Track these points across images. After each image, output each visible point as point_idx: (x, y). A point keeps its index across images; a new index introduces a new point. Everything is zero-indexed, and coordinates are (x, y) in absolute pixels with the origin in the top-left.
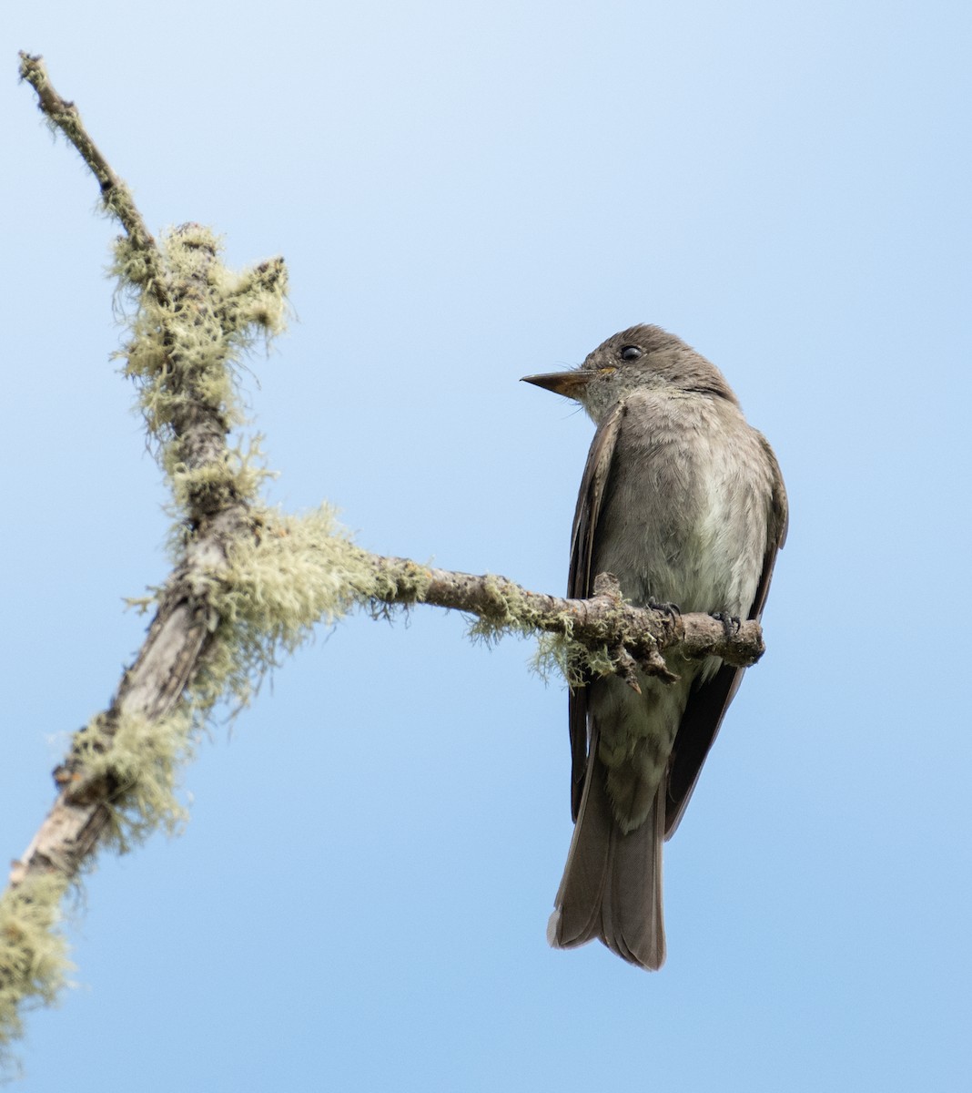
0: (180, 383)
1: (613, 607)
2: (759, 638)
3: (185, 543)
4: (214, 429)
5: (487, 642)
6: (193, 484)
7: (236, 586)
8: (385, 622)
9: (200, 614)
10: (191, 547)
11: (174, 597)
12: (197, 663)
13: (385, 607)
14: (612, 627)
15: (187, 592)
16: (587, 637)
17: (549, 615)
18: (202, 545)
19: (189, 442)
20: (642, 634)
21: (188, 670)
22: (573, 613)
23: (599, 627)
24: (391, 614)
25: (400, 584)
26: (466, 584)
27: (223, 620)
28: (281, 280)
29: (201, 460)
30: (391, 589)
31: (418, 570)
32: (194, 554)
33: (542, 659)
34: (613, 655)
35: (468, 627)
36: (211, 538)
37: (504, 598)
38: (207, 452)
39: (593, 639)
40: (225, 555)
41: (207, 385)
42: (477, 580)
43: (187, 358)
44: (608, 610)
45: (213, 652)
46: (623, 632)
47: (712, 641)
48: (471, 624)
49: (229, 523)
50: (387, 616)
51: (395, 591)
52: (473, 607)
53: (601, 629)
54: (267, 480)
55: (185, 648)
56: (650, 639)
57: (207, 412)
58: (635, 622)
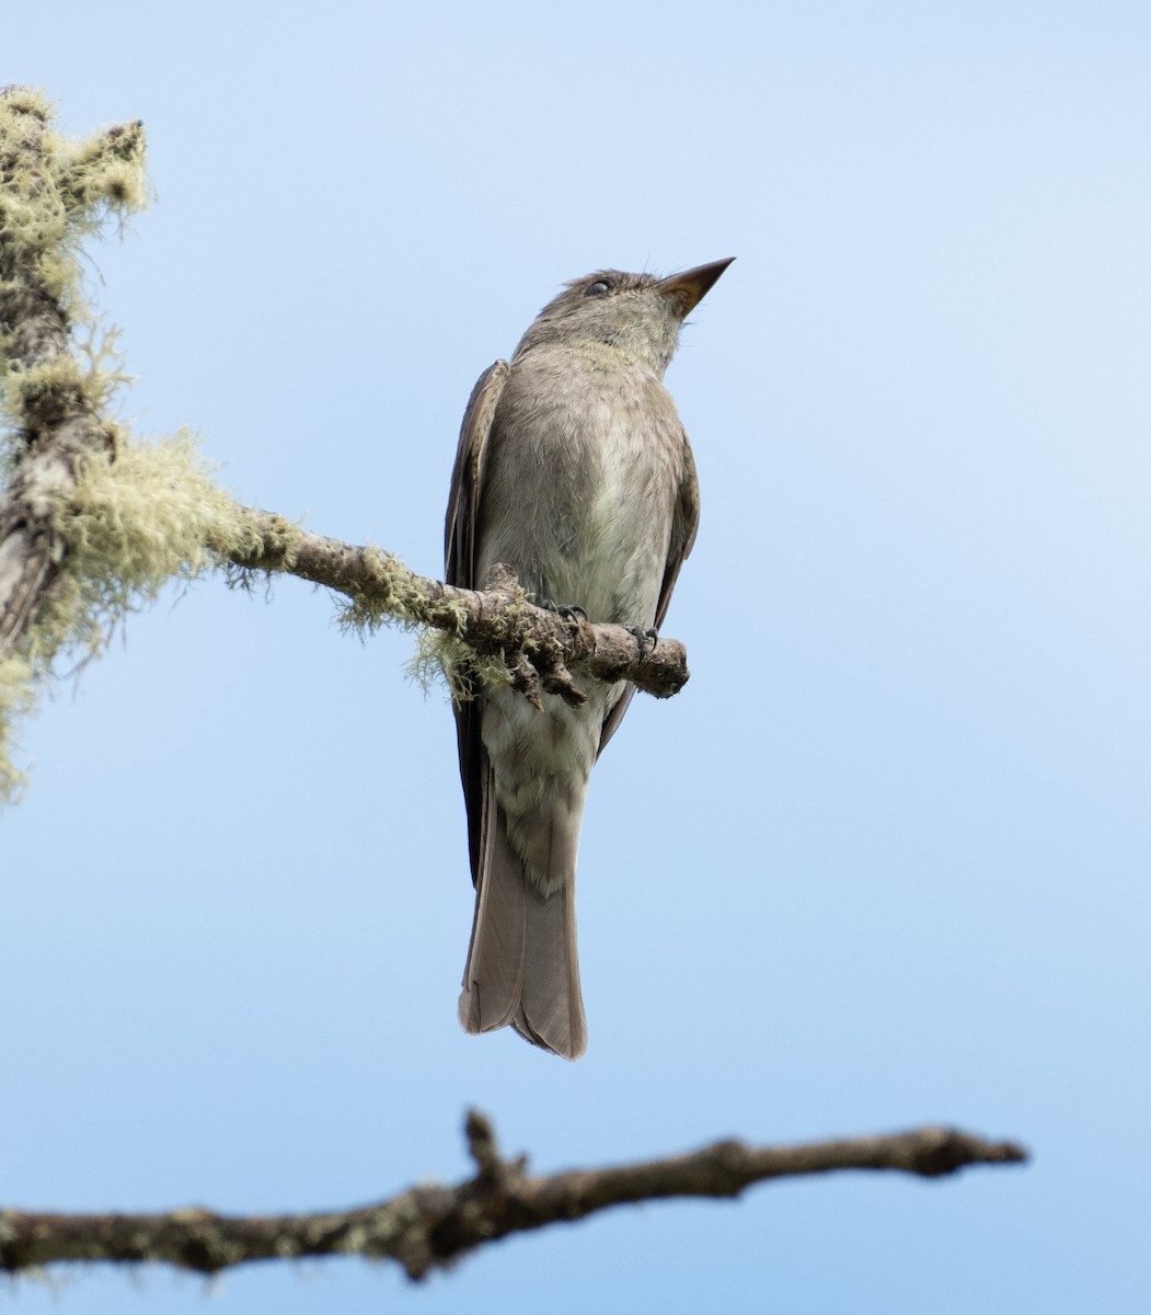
0: (10, 269)
1: (513, 601)
2: (683, 660)
3: (18, 459)
4: (55, 323)
5: (360, 633)
6: (31, 386)
7: (86, 509)
8: (244, 592)
9: (41, 540)
10: (27, 464)
11: (8, 519)
12: (38, 598)
13: (244, 573)
14: (512, 626)
15: (24, 514)
16: (480, 638)
17: (438, 602)
18: (42, 460)
19: (23, 337)
20: (546, 639)
21: (28, 605)
22: (466, 605)
23: (497, 624)
24: (250, 581)
25: (268, 542)
26: (342, 553)
27: (69, 550)
28: (140, 147)
29: (40, 357)
30: (256, 547)
31: (289, 526)
32: (31, 470)
33: (422, 663)
34: (511, 663)
35: (339, 612)
36: (52, 452)
37: (387, 575)
38: (47, 349)
39: (488, 640)
40: (72, 471)
41: (47, 269)
42: (355, 549)
43: (21, 238)
44: (508, 604)
45: (57, 587)
46: (525, 634)
47: (627, 659)
48: (342, 608)
49: (76, 434)
50: (246, 585)
51: (261, 550)
52: (348, 584)
53: (499, 627)
54: (122, 385)
55: (24, 580)
56: (556, 646)
57: (46, 302)
58: (539, 624)
